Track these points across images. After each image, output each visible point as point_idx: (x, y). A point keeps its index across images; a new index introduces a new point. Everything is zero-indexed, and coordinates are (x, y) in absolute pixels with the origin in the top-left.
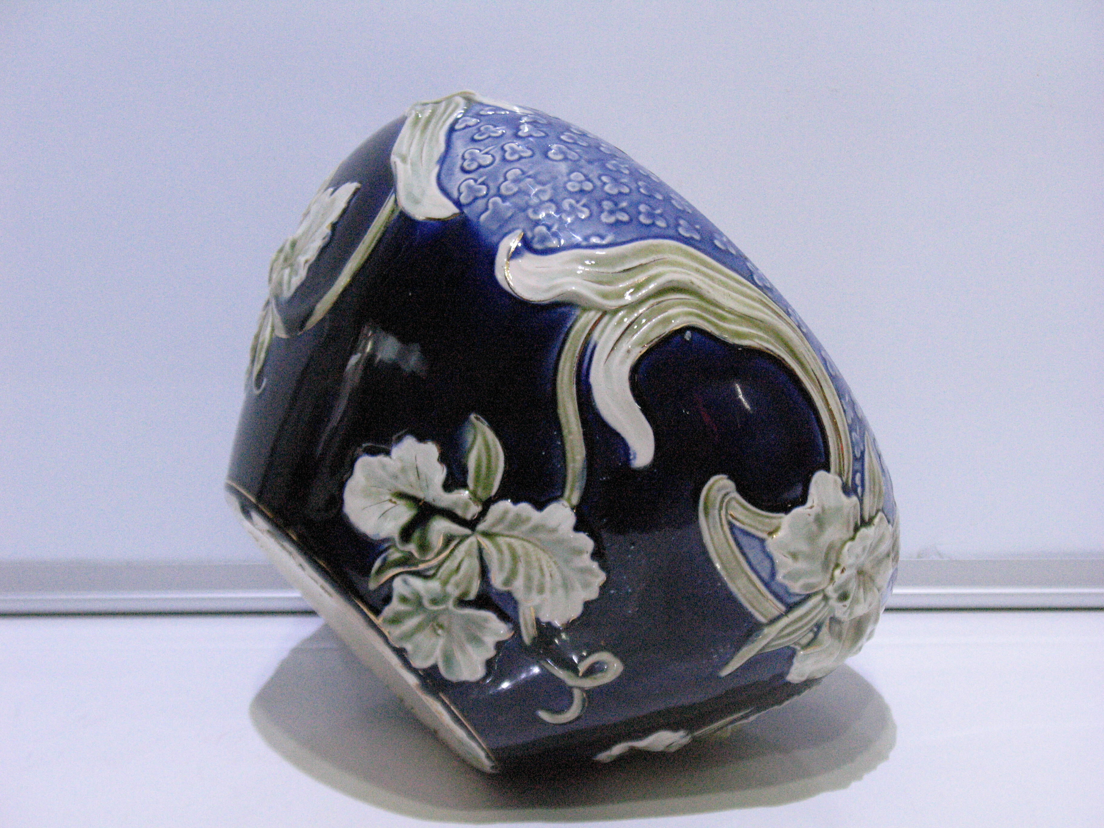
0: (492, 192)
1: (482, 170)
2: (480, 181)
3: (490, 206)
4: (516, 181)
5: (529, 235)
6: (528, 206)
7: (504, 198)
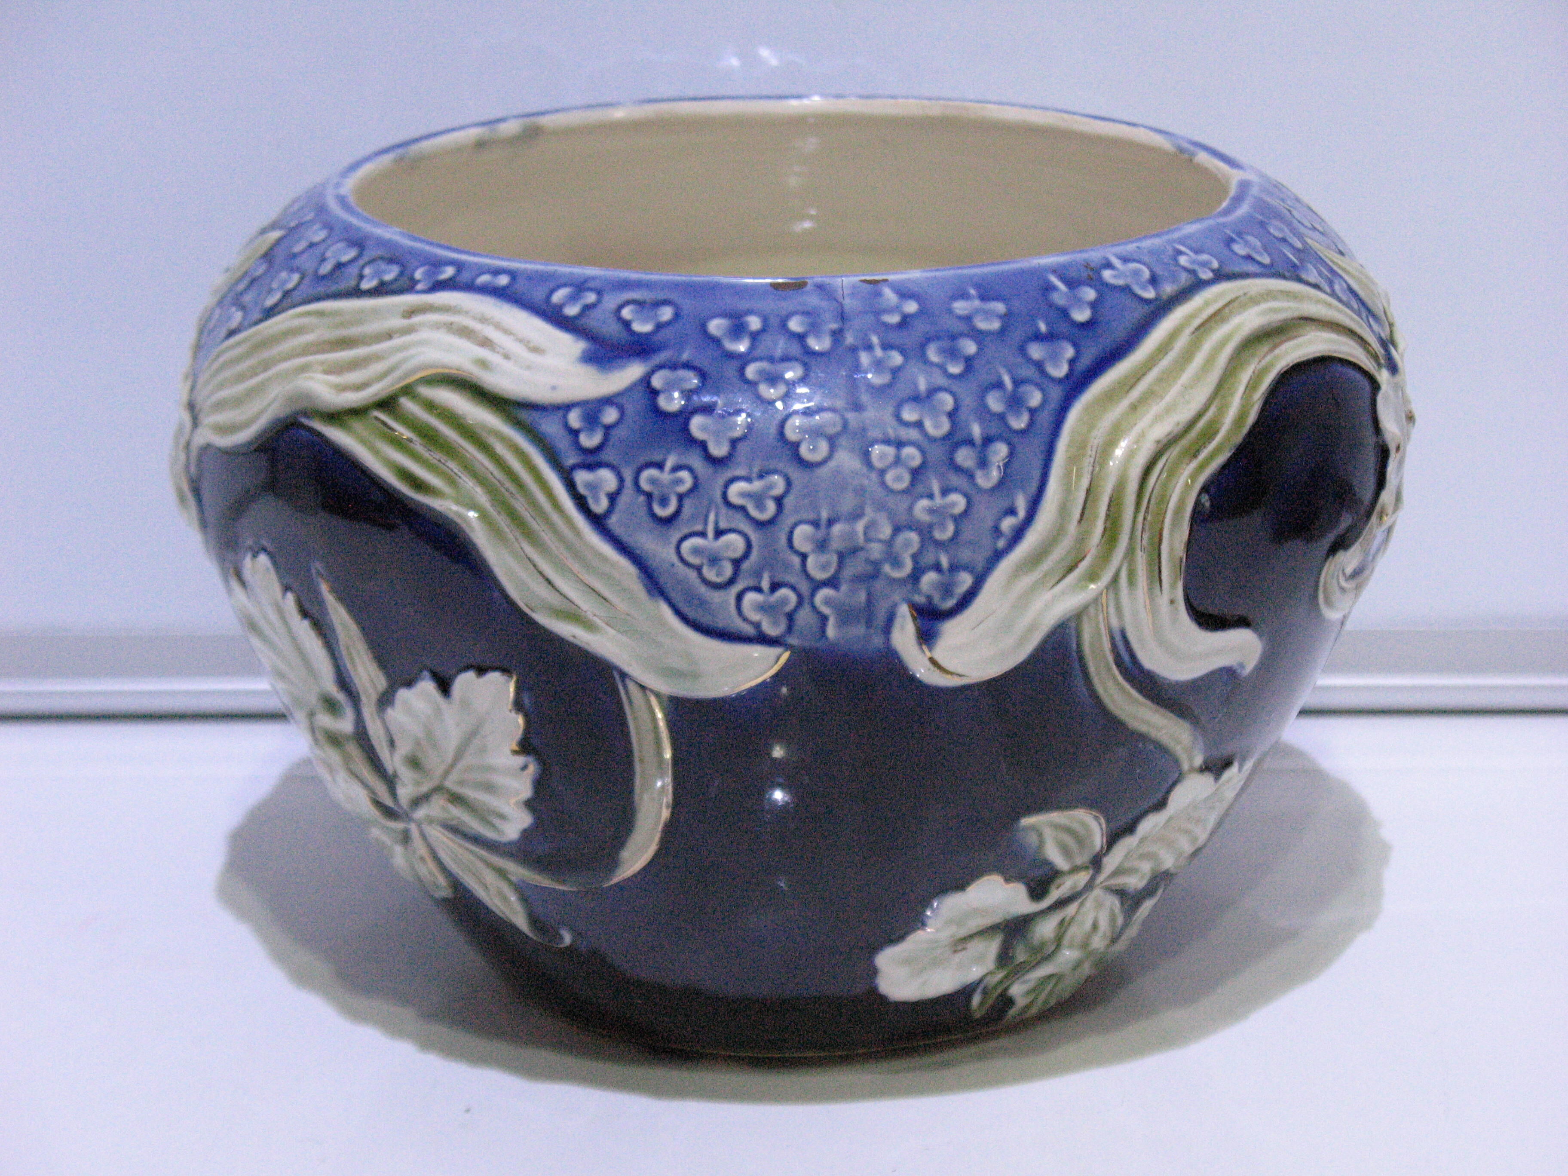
0: (804, 587)
1: (745, 566)
2: (765, 584)
3: (826, 610)
4: (822, 545)
5: (920, 599)
6: (876, 565)
7: (832, 582)
